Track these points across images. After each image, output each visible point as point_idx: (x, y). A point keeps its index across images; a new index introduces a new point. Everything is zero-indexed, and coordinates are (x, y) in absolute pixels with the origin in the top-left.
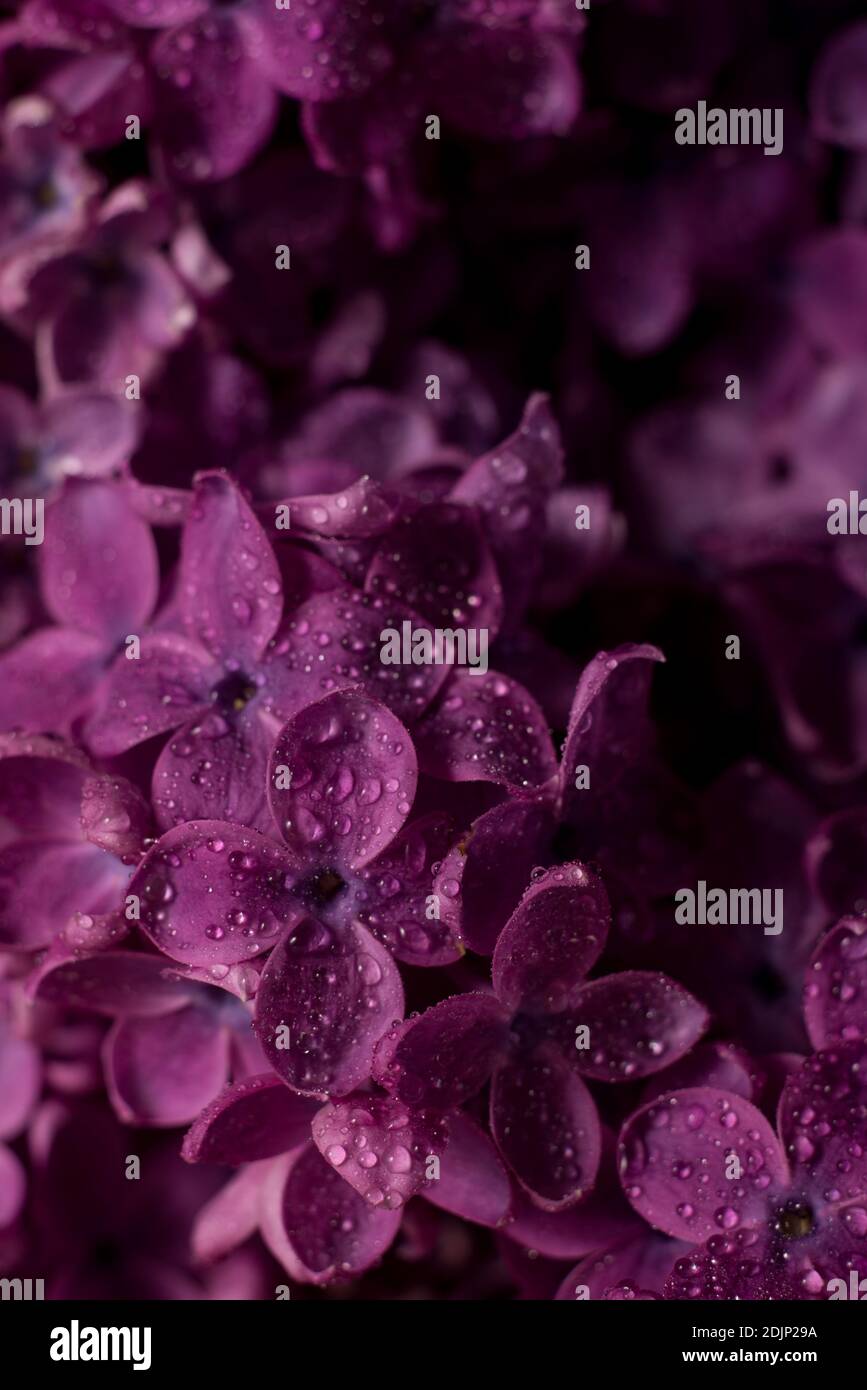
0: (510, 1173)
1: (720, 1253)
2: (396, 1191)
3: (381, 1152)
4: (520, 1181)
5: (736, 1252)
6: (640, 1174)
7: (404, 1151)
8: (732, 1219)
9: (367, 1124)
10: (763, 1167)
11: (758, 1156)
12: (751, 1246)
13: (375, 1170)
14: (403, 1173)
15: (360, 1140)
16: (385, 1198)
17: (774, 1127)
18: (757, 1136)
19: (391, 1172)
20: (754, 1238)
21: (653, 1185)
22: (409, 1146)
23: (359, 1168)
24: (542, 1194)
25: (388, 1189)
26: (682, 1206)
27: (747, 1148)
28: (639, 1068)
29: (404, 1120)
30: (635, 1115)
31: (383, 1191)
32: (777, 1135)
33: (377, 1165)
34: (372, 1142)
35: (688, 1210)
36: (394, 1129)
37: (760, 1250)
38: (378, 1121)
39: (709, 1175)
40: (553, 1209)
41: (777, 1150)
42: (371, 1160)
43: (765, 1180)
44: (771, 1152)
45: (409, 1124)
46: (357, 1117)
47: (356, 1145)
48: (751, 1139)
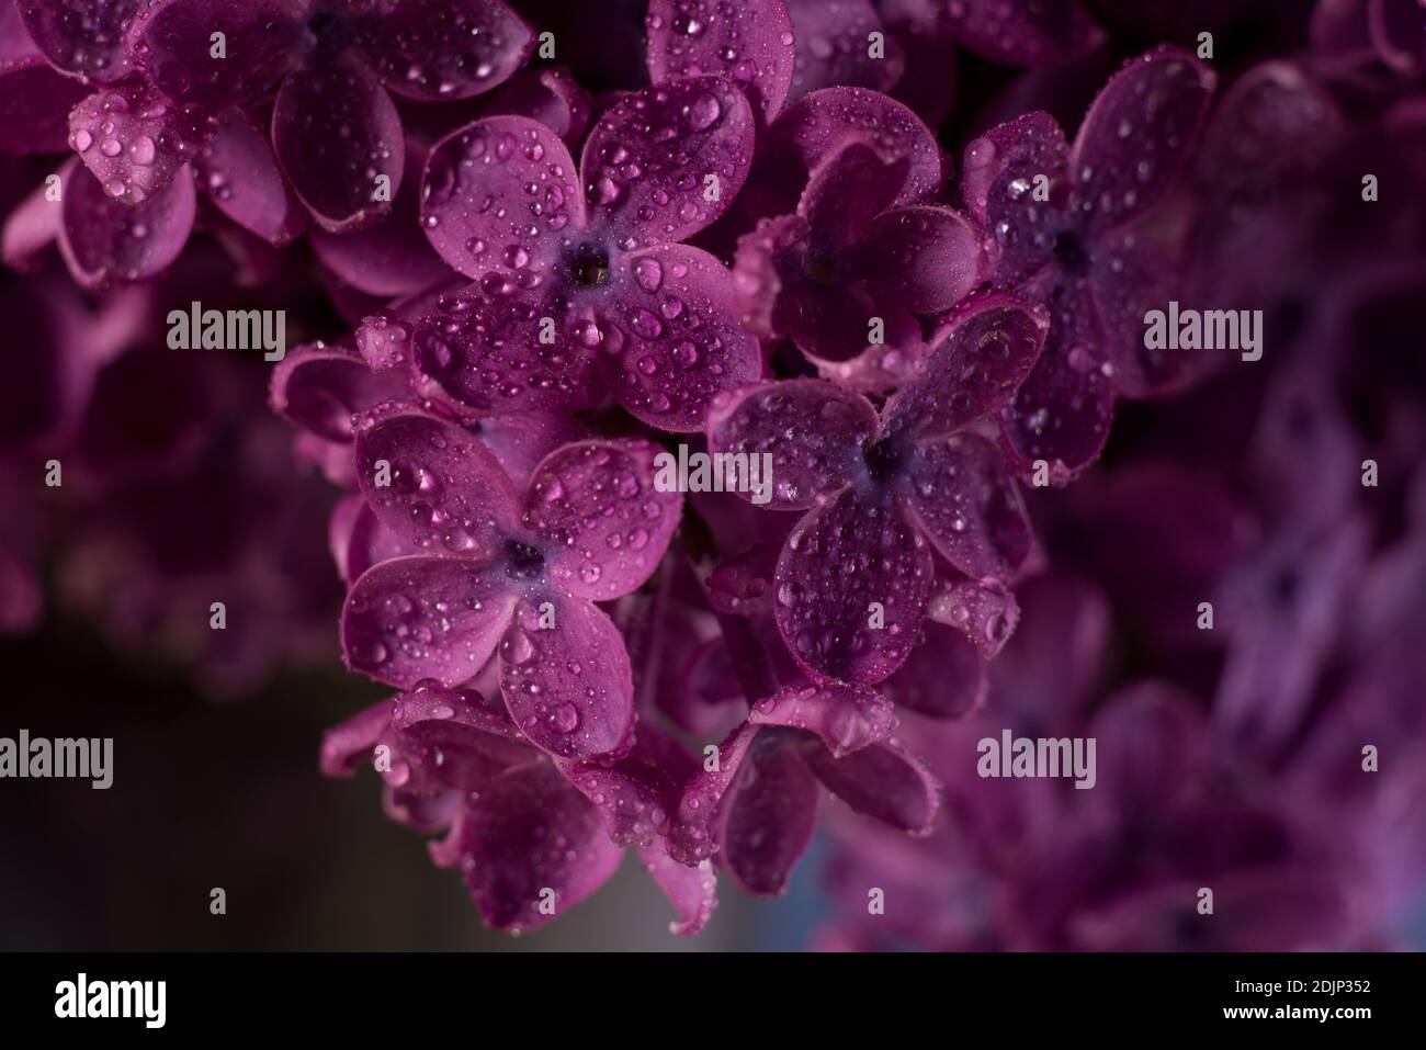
0: (285, 183)
1: (496, 293)
2: (137, 185)
3: (126, 142)
4: (298, 194)
5: (514, 294)
6: (441, 204)
7: (150, 142)
8: (522, 259)
9: (119, 110)
10: (562, 206)
11: (559, 193)
12: (532, 289)
13: (117, 159)
14: (145, 165)
15: (108, 126)
16: (126, 191)
17: (577, 164)
18: (559, 171)
19: (134, 164)
20: (537, 281)
21: (451, 217)
22: (156, 138)
23: (102, 157)
24: (321, 211)
25: (129, 181)
26: (475, 240)
27: (549, 183)
28: (456, 91)
29: (161, 110)
30: (446, 138)
31: (124, 183)
32: (578, 172)
33: (120, 154)
34: (119, 129)
35: (480, 245)
36: (148, 119)
37: (540, 293)
38: (134, 108)
39: (506, 210)
40: (334, 230)
41: (577, 189)
42: (115, 148)
43: (561, 220)
44: (572, 190)
45: (164, 115)
46: (111, 103)
47: (102, 132)
48: (554, 173)
